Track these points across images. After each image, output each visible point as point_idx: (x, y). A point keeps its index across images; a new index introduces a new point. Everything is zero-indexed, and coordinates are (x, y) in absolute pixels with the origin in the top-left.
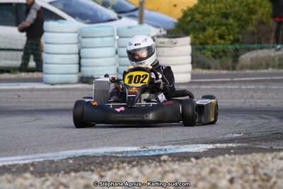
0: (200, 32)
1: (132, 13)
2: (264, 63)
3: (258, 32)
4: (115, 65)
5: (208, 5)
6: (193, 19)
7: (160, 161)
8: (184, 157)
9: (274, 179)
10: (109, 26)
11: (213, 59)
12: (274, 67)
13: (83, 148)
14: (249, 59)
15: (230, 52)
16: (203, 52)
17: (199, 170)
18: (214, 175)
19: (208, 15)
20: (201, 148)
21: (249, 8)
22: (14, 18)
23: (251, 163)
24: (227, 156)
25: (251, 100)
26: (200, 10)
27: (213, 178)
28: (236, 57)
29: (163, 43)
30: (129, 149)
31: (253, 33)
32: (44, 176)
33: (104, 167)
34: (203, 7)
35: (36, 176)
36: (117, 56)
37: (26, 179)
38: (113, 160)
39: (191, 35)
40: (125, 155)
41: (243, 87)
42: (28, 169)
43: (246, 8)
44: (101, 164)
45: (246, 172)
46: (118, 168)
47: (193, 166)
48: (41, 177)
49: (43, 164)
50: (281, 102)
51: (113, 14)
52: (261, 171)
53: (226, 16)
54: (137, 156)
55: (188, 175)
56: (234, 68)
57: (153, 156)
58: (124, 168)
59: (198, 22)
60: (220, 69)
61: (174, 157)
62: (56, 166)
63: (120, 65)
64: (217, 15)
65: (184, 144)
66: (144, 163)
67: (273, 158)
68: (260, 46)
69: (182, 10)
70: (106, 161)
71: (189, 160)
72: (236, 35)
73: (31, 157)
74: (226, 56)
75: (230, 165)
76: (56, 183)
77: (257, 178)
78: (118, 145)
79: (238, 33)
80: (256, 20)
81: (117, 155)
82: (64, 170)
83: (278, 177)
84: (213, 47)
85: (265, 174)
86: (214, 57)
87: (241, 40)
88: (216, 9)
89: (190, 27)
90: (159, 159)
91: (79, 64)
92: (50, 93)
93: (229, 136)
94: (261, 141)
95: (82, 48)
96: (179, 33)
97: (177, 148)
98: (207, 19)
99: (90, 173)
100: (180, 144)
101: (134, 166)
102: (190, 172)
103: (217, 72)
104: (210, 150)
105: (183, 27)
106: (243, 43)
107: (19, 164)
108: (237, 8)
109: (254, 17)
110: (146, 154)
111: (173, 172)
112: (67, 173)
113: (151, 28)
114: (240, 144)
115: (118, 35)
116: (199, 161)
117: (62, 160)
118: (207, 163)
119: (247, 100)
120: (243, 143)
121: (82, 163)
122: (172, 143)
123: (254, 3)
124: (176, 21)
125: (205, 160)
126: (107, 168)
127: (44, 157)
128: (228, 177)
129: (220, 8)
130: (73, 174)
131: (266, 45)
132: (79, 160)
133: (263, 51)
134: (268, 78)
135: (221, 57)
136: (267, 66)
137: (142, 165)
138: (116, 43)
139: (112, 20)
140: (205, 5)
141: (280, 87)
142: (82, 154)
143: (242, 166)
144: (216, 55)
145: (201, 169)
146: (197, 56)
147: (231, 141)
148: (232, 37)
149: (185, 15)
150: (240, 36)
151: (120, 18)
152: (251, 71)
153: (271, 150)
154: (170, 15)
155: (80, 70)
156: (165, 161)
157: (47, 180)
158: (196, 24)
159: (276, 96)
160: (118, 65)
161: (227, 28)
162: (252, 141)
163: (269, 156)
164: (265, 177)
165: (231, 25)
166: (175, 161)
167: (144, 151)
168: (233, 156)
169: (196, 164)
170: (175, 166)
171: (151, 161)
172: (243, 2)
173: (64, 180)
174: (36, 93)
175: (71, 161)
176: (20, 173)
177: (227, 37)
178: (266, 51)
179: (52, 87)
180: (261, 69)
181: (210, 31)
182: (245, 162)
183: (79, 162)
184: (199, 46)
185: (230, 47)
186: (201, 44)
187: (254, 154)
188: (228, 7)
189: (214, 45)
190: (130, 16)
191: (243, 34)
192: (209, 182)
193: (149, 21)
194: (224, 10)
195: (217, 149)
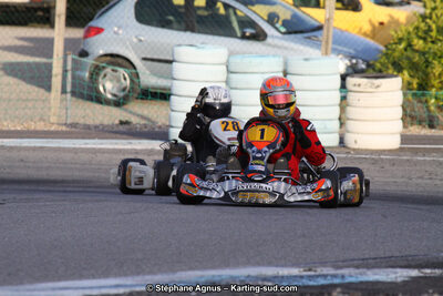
6: (409, 46)
13: (214, 268)
20: (400, 275)
29: (359, 85)
57: (322, 287)
59: (417, 51)
65: (373, 267)
78: (270, 264)
81: (265, 283)
95: (232, 88)
97: (361, 274)
104: (414, 279)
110: (311, 283)
124: (382, 48)
154: (373, 38)
184: (416, 91)
195: (424, 278)
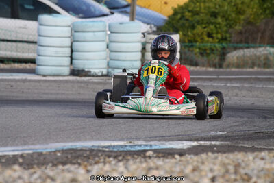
0: (189, 30)
1: (123, 10)
2: (250, 62)
3: (245, 31)
4: (105, 59)
5: (198, 4)
6: (183, 17)
7: (145, 157)
8: (168, 153)
9: (254, 179)
10: (101, 21)
11: (200, 56)
12: (259, 66)
13: (71, 141)
14: (235, 58)
15: (217, 50)
16: (191, 49)
17: (182, 167)
18: (196, 173)
19: (197, 14)
20: (186, 145)
21: (237, 8)
22: (9, 10)
23: (233, 162)
24: (210, 154)
25: (235, 98)
26: (190, 9)
27: (195, 177)
28: (223, 55)
30: (115, 143)
31: (241, 33)
32: (32, 168)
33: (91, 160)
34: (193, 5)
35: (25, 168)
36: (107, 50)
37: (15, 171)
38: (100, 154)
39: (181, 33)
40: (111, 149)
41: (229, 85)
42: (17, 160)
43: (234, 9)
44: (88, 158)
45: (227, 171)
46: (105, 163)
47: (177, 163)
48: (29, 169)
49: (32, 156)
50: (264, 101)
51: (105, 10)
52: (242, 171)
53: (214, 15)
54: (123, 151)
55: (172, 172)
56: (221, 66)
57: (139, 151)
58: (110, 162)
59: (187, 20)
60: (207, 67)
61: (159, 153)
62: (44, 159)
63: (111, 59)
64: (207, 14)
65: (169, 141)
66: (129, 158)
67: (254, 158)
68: (246, 45)
69: (172, 8)
70: (92, 155)
71: (174, 157)
72: (224, 34)
73: (20, 148)
74: (214, 54)
75: (213, 164)
76: (44, 176)
77: (238, 177)
78: (105, 139)
79: (227, 32)
80: (244, 20)
81: (104, 149)
82: (52, 162)
83: (258, 177)
84: (202, 45)
85: (246, 174)
86: (202, 54)
87: (229, 39)
88: (205, 8)
89: (179, 24)
90: (144, 154)
91: (71, 57)
92: (42, 84)
93: (213, 133)
94: (244, 139)
95: (74, 41)
96: (169, 30)
97: (162, 144)
98: (197, 18)
99: (77, 166)
100: (165, 140)
101: (120, 161)
102: (173, 169)
103: (204, 69)
104: (194, 147)
105: (173, 24)
106: (230, 42)
107: (9, 156)
108: (226, 8)
109: (242, 17)
110: (132, 149)
111: (157, 168)
112: (55, 165)
113: (142, 24)
114: (223, 143)
115: (109, 30)
116: (183, 158)
117: (50, 152)
118: (191, 161)
119: (232, 98)
120: (226, 141)
121: (69, 156)
122: (157, 138)
123: (243, 3)
124: (166, 18)
125: (188, 157)
126: (93, 162)
127: (33, 149)
128: (210, 175)
129: (209, 7)
130: (60, 167)
131: (252, 45)
132: (67, 153)
133: (249, 50)
134: (253, 77)
135: (208, 55)
136: (253, 65)
137: (128, 160)
138: (107, 37)
139: (104, 15)
140: (195, 4)
141: (265, 86)
142: (70, 147)
143: (224, 165)
144: (203, 53)
145: (185, 166)
146: (185, 53)
147: (215, 138)
148: (219, 36)
149: (176, 13)
150: (228, 35)
151: (112, 13)
152: (237, 70)
153: (253, 150)
154: (160, 12)
155: (71, 63)
156: (150, 157)
157: (35, 173)
158: (185, 22)
159: (260, 95)
160: (108, 59)
161: (216, 27)
162: (234, 139)
163: (250, 156)
164: (246, 177)
165: (219, 24)
166: (159, 157)
167: (131, 146)
168: (216, 154)
169: (180, 161)
170: (160, 162)
171: (136, 156)
172: (231, 1)
173: (51, 174)
174: (28, 83)
175: (59, 154)
176: (9, 164)
177: (214, 35)
178: (252, 50)
179: (44, 78)
180: (247, 68)
181: (199, 29)
182: (227, 161)
183: (66, 155)
184: (187, 44)
185: (217, 45)
186: (190, 41)
187: (236, 153)
188: (217, 7)
189: (202, 42)
190: (122, 12)
191: (230, 34)
192: (191, 180)
193: (140, 18)
194: (213, 10)
195: (201, 146)
